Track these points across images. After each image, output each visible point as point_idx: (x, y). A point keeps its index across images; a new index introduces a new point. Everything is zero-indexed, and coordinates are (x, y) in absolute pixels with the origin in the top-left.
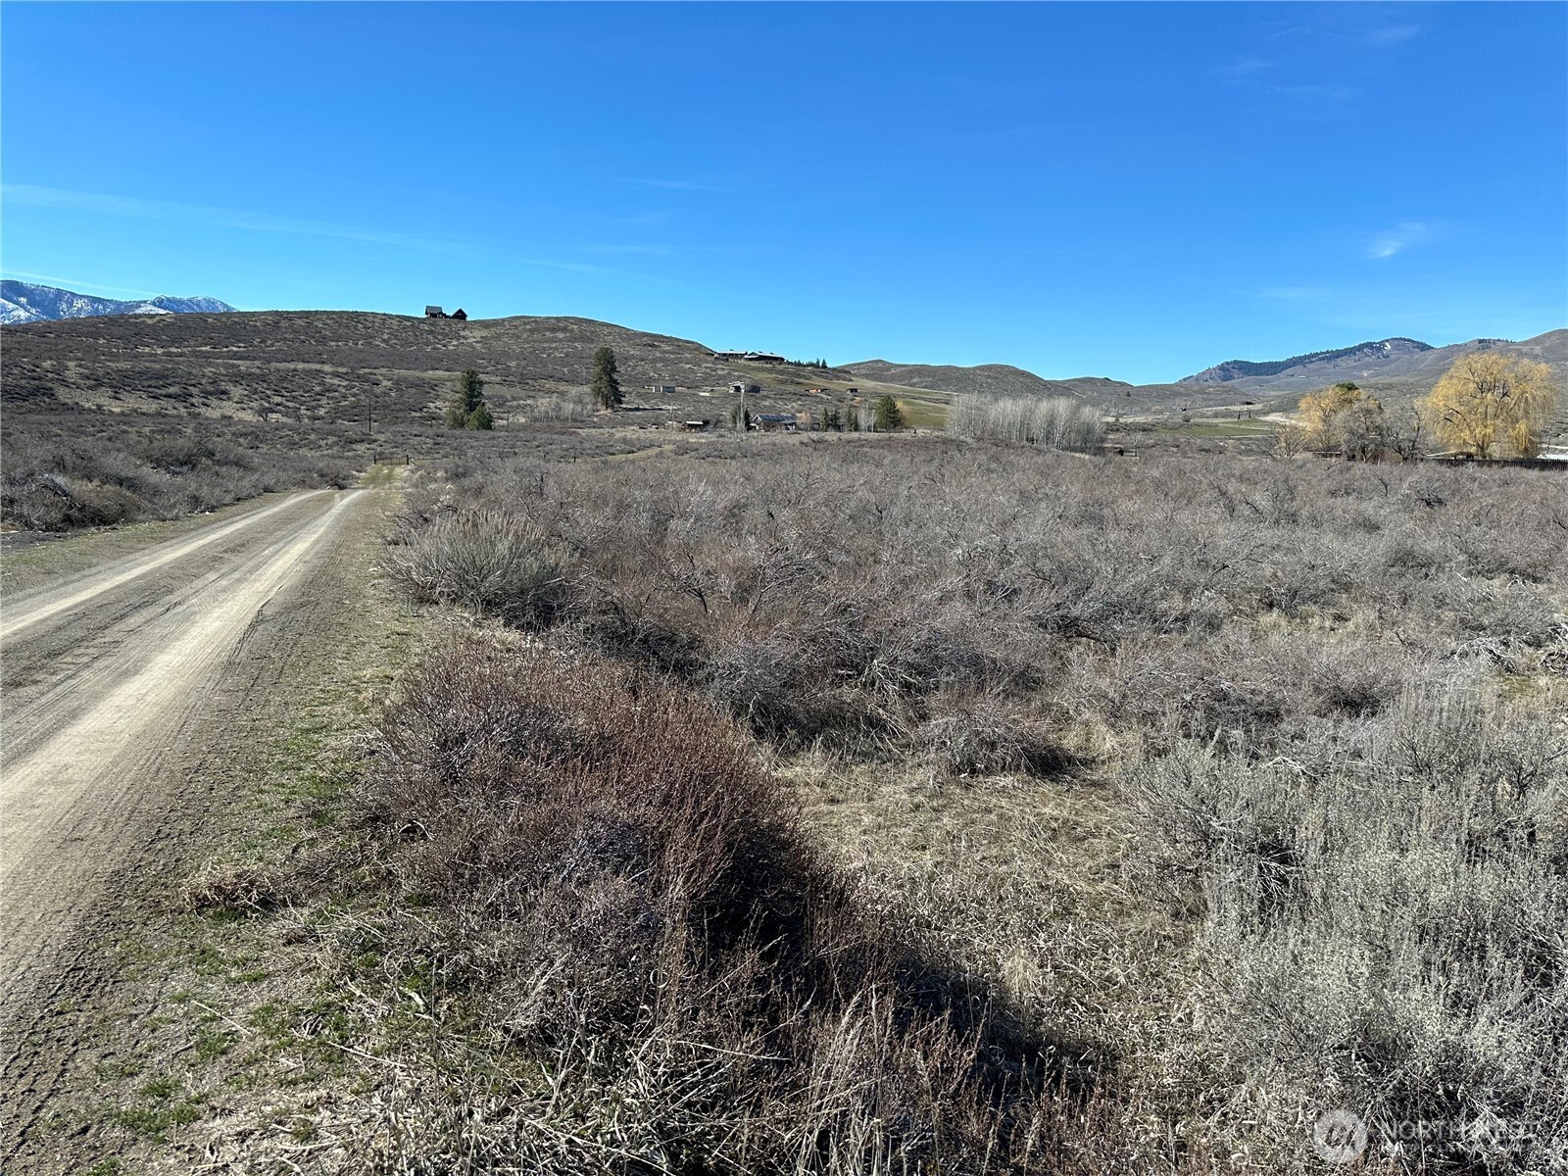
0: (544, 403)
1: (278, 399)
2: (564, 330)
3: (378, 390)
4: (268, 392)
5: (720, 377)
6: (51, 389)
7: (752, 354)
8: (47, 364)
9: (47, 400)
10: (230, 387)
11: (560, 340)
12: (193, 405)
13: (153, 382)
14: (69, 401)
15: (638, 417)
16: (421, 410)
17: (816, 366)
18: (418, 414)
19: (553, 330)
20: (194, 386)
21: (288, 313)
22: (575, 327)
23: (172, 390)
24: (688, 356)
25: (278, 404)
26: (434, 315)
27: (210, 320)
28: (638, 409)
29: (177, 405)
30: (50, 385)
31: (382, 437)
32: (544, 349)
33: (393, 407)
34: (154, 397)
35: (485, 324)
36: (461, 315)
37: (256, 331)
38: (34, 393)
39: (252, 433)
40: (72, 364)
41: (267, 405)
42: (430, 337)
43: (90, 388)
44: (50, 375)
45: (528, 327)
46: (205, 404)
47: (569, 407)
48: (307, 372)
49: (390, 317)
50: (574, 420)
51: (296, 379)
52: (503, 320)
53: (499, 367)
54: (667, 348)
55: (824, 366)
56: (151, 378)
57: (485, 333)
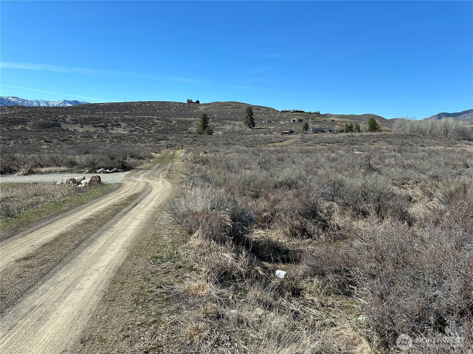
0: (228, 127)
1: (137, 127)
2: (230, 105)
3: (171, 124)
4: (134, 125)
5: (285, 118)
6: (60, 124)
7: (294, 110)
8: (60, 116)
9: (57, 128)
10: (121, 123)
11: (229, 108)
12: (108, 129)
13: (95, 122)
14: (65, 128)
15: (262, 131)
16: (186, 130)
17: (317, 113)
18: (185, 132)
19: (227, 105)
20: (109, 123)
21: (144, 102)
22: (233, 104)
23: (101, 124)
24: (271, 112)
25: (137, 129)
26: (189, 102)
27: (120, 104)
28: (260, 128)
29: (102, 129)
30: (60, 123)
31: (171, 138)
32: (225, 111)
33: (177, 130)
34: (95, 127)
35: (205, 105)
36: (198, 102)
37: (134, 107)
38: (53, 125)
39: (119, 137)
40: (69, 116)
41: (133, 129)
42: (189, 109)
43: (73, 124)
44: (60, 120)
45: (219, 105)
46: (112, 129)
47: (237, 128)
48: (148, 118)
49: (176, 103)
50: (239, 133)
51: (144, 120)
52: (211, 103)
53: (211, 116)
54: (264, 110)
55: (319, 113)
56: (95, 120)
57: (205, 107)
